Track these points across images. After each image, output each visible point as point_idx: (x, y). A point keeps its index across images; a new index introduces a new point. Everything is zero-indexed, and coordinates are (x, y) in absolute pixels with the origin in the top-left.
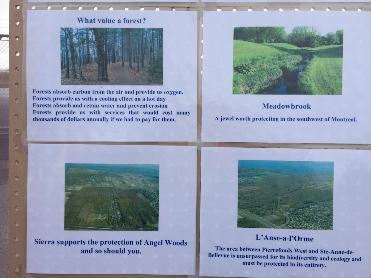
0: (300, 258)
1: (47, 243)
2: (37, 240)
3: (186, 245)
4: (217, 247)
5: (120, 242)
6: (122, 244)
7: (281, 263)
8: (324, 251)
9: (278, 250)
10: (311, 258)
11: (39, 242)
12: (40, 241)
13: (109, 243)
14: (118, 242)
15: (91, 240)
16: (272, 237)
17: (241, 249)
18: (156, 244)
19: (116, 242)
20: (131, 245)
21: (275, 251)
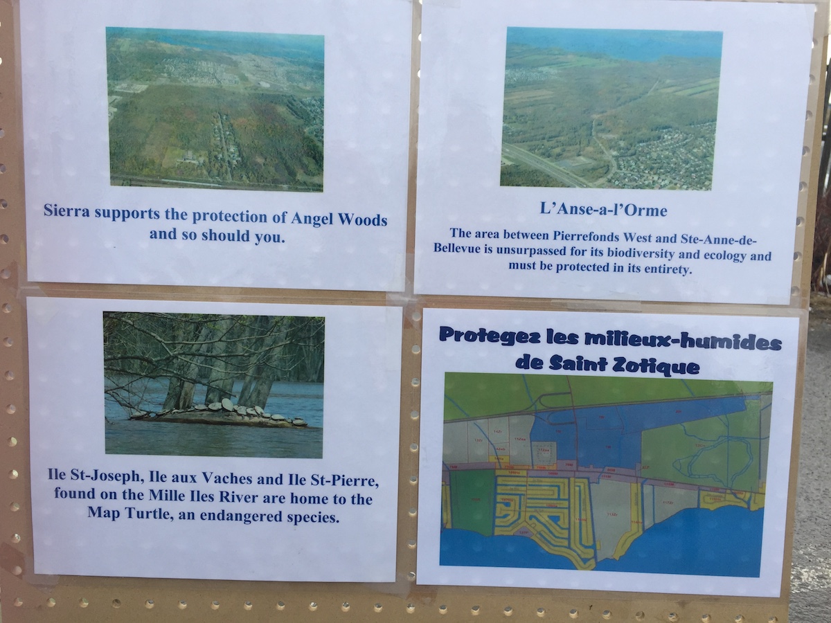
0: (636, 254)
1: (73, 213)
2: (48, 207)
3: (384, 224)
4: (454, 229)
5: (237, 215)
6: (242, 220)
7: (594, 265)
8: (690, 237)
9: (589, 236)
10: (660, 254)
11: (54, 211)
12: (56, 209)
13: (214, 218)
14: (232, 215)
15: (173, 209)
16: (576, 207)
17: (507, 235)
18: (318, 222)
19: (228, 215)
20: (263, 224)
21: (581, 238)
